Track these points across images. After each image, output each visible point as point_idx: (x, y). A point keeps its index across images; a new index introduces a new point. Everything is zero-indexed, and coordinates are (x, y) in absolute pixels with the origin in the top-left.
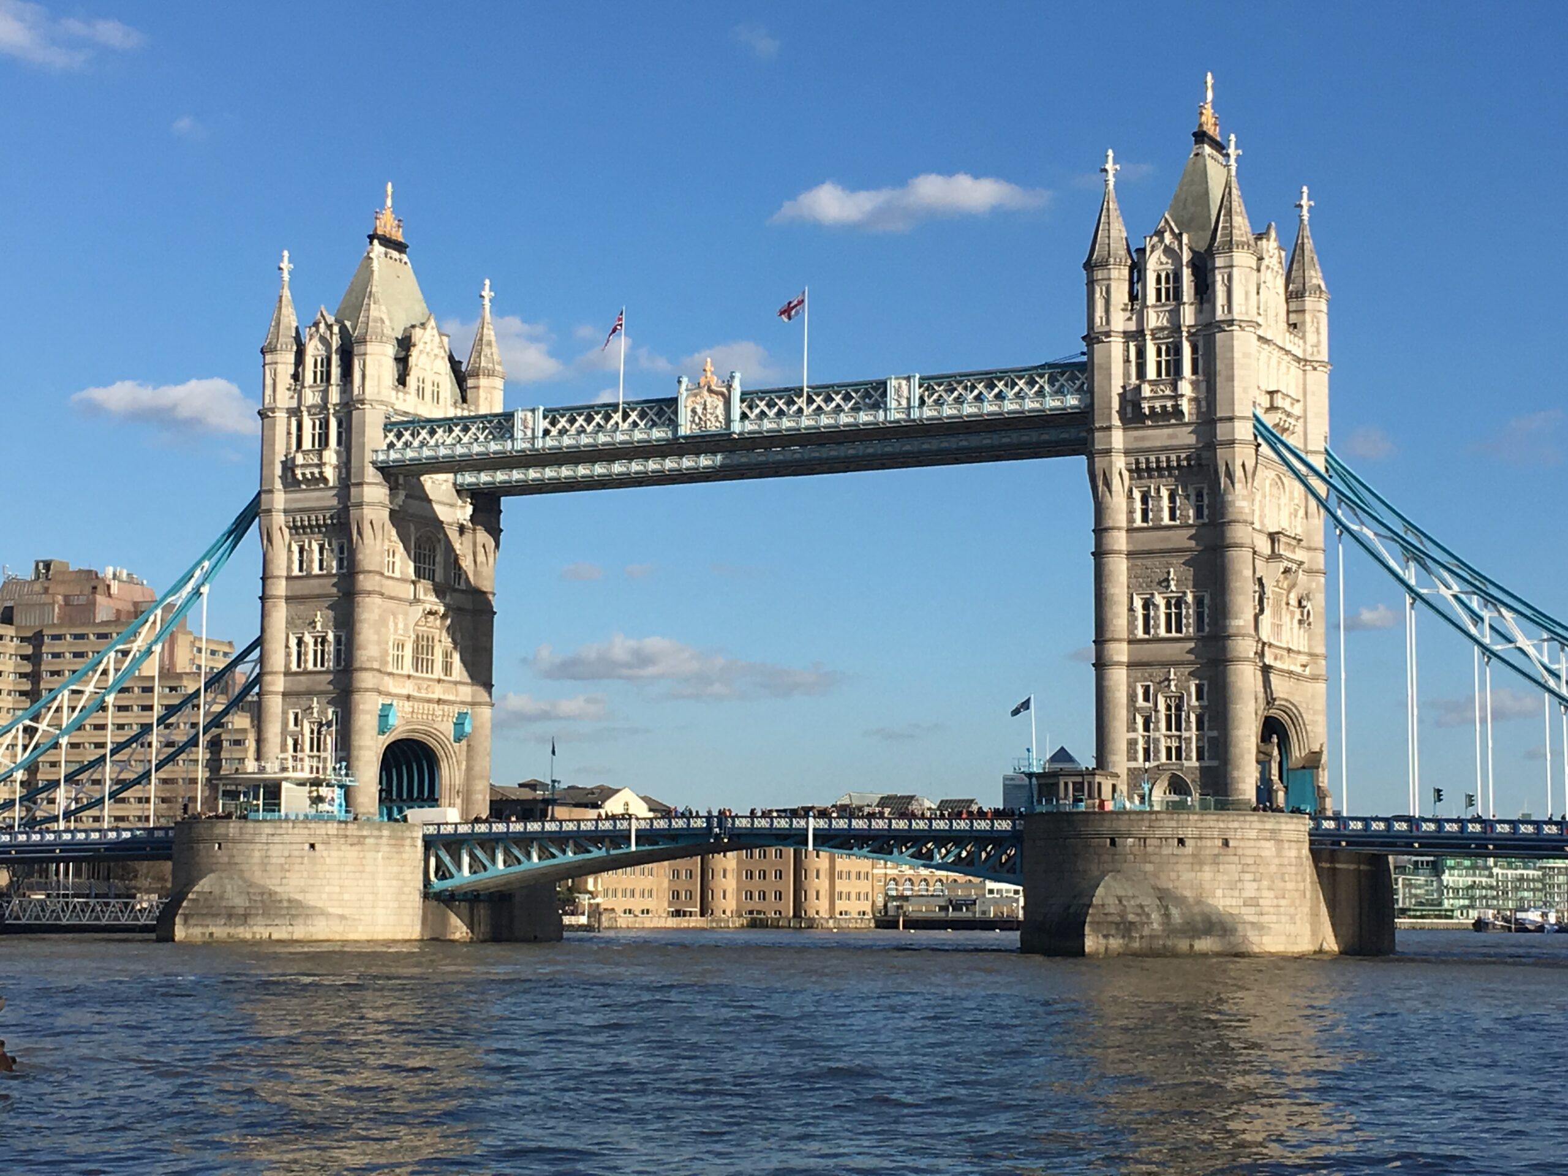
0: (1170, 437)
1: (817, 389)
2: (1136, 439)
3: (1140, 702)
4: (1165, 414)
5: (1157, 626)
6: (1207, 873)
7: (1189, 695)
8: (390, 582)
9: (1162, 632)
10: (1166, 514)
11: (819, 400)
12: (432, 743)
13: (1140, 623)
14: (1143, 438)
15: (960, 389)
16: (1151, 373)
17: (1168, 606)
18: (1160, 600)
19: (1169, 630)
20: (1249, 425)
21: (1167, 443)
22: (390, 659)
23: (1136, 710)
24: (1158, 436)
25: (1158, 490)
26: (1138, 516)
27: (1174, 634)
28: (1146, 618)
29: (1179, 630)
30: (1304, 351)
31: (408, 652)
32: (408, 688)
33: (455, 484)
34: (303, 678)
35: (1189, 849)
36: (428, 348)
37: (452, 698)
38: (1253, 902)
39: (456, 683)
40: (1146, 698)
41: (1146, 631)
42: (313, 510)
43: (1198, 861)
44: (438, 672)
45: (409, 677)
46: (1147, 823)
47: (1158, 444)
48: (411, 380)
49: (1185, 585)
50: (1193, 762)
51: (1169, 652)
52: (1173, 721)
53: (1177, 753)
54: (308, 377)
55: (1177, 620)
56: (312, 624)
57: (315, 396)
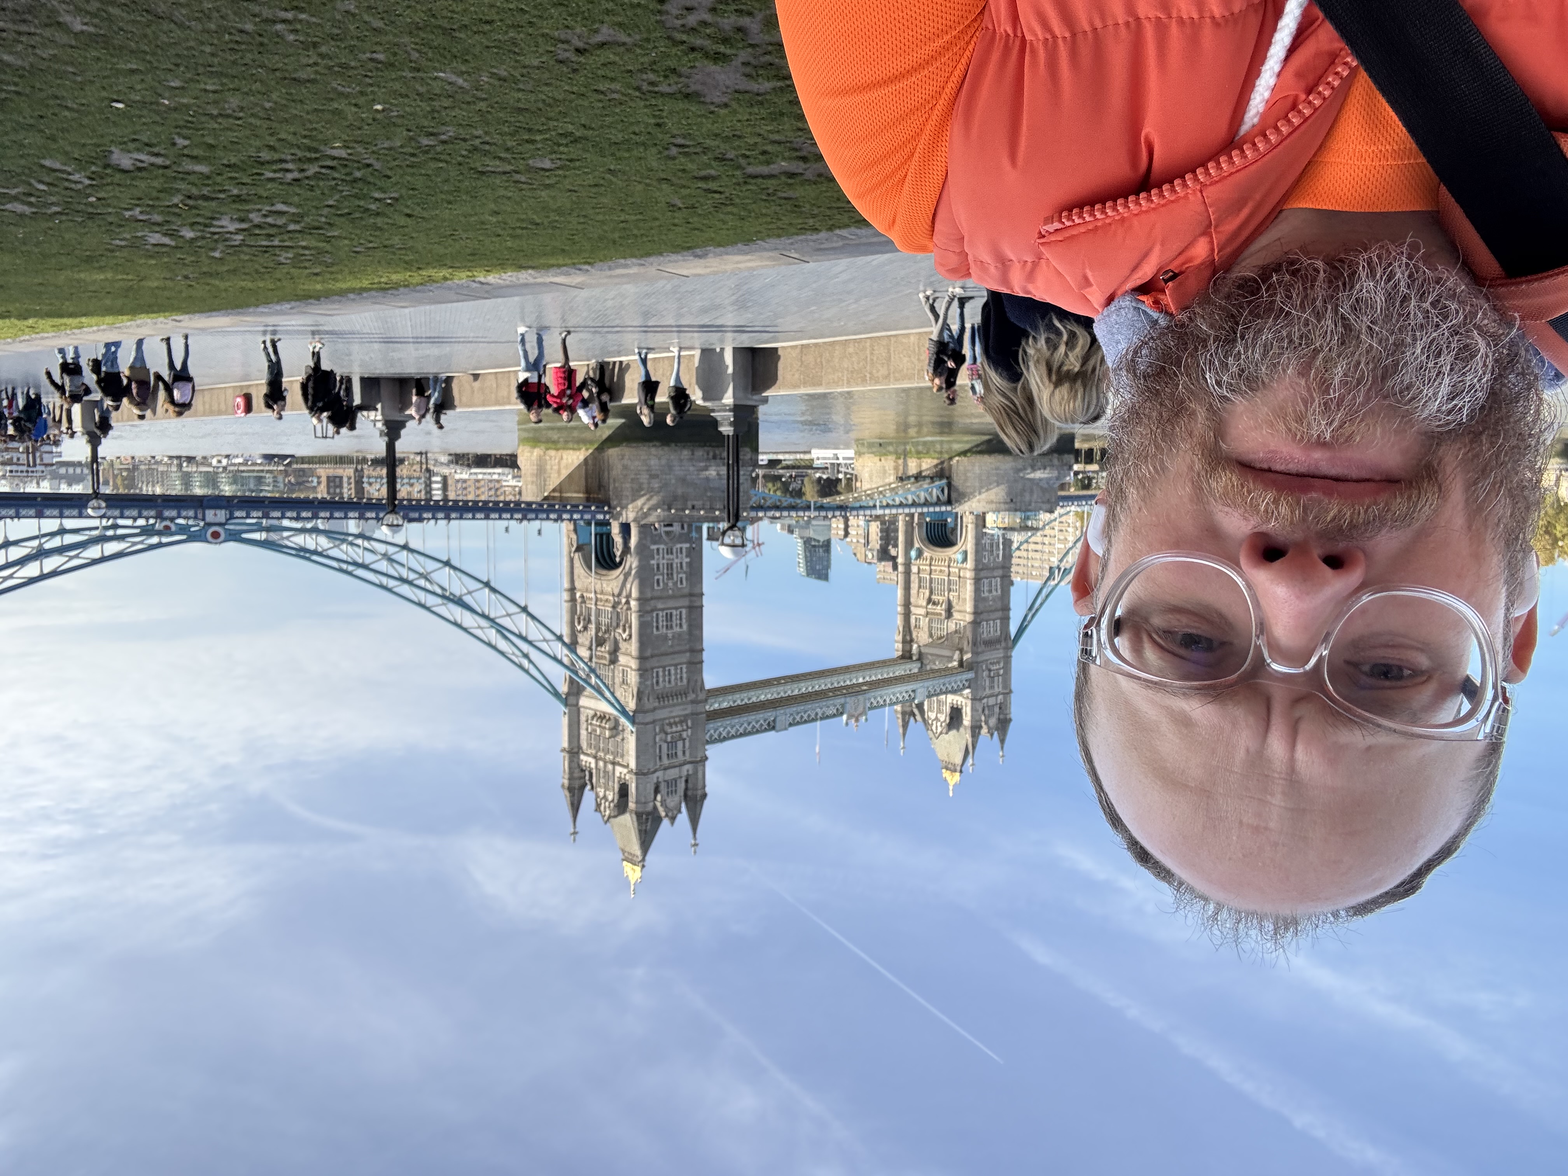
0: (672, 712)
2: (686, 709)
3: (684, 576)
6: (680, 491)
9: (674, 612)
12: (930, 545)
15: (757, 726)
16: (681, 744)
21: (673, 708)
25: (676, 684)
26: (684, 670)
28: (681, 619)
35: (690, 504)
41: (681, 612)
42: (994, 650)
49: (665, 638)
50: (662, 546)
51: (671, 603)
52: (670, 566)
53: (670, 551)
54: (997, 710)
55: (669, 617)
56: (994, 600)
57: (992, 701)
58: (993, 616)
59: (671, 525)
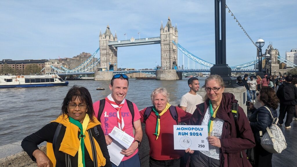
1: (141, 39)
3: (164, 62)
4: (166, 40)
7: (168, 61)
8: (109, 54)
10: (166, 48)
12: (113, 65)
13: (164, 56)
15: (151, 39)
16: (165, 37)
18: (165, 54)
20: (172, 41)
22: (110, 59)
24: (165, 42)
25: (165, 46)
26: (164, 48)
32: (111, 61)
34: (103, 61)
37: (114, 62)
38: (172, 76)
42: (103, 48)
43: (168, 73)
44: (113, 60)
48: (110, 39)
49: (167, 53)
50: (168, 66)
51: (166, 58)
52: (167, 63)
53: (167, 65)
54: (103, 38)
55: (167, 56)
56: (104, 57)
57: (103, 40)
58: (104, 54)
59: (166, 69)
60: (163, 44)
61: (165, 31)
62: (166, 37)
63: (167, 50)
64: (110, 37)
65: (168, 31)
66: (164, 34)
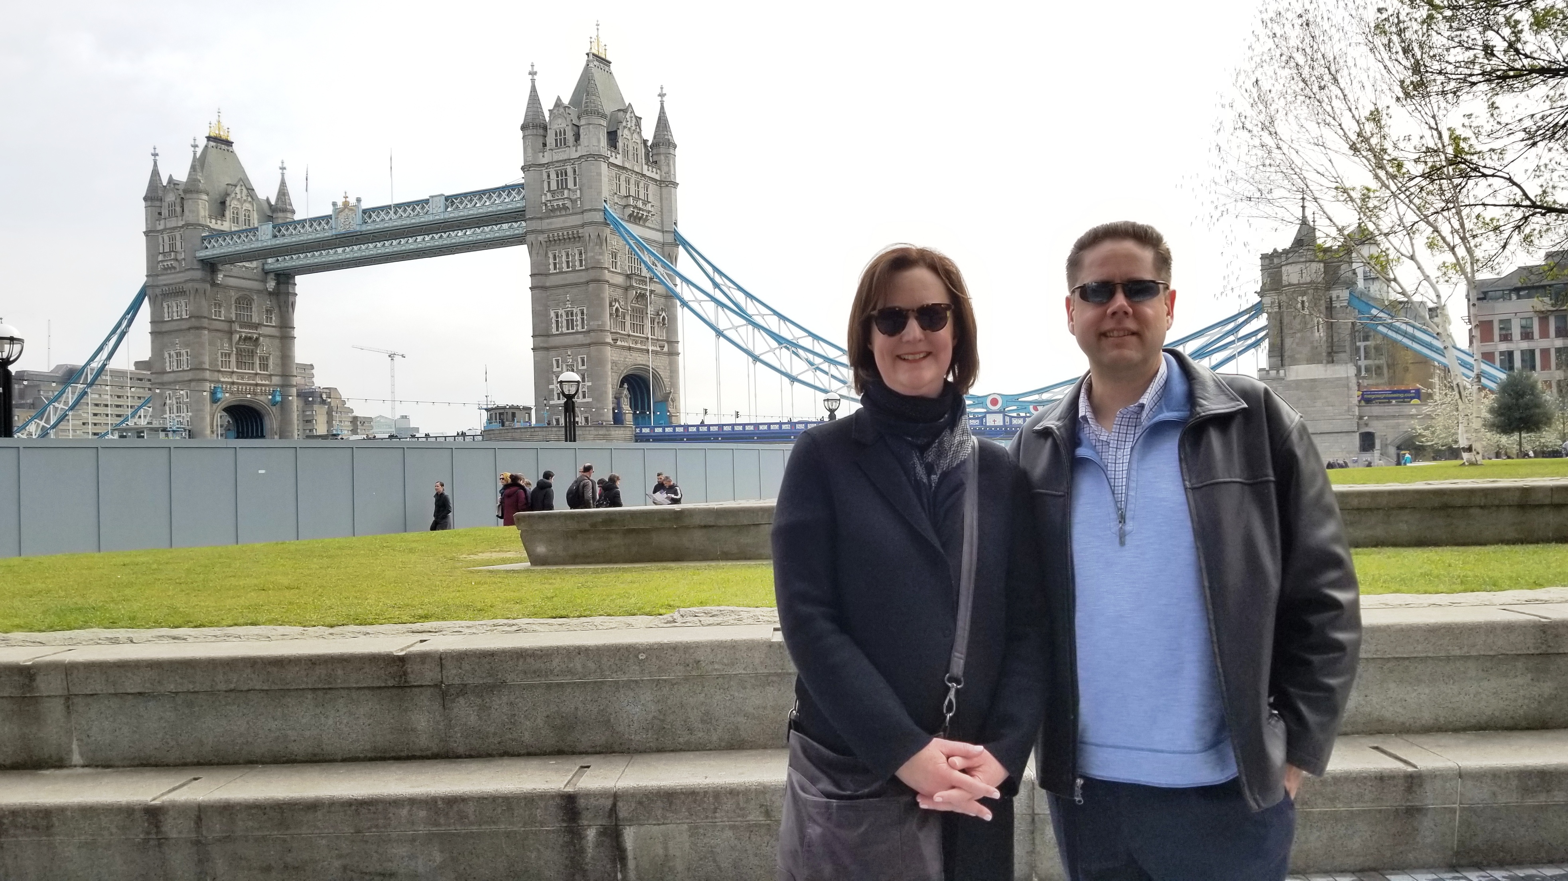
0: (564, 222)
2: (548, 224)
3: (555, 368)
4: (559, 208)
5: (562, 327)
7: (578, 363)
8: (217, 322)
9: (564, 330)
10: (564, 265)
11: (400, 211)
12: (258, 407)
13: (554, 325)
14: (551, 223)
15: (466, 202)
17: (567, 316)
18: (562, 312)
19: (568, 329)
20: (601, 213)
21: (563, 225)
22: (220, 364)
23: (554, 372)
24: (558, 222)
25: (560, 252)
26: (552, 267)
27: (571, 331)
28: (557, 322)
29: (573, 329)
30: (661, 176)
31: (233, 359)
32: (234, 378)
33: (263, 269)
34: (172, 375)
36: (239, 196)
37: (267, 382)
39: (271, 375)
40: (558, 367)
41: (557, 330)
42: (171, 284)
45: (233, 372)
46: (529, 433)
47: (558, 226)
48: (228, 214)
49: (573, 302)
51: (568, 340)
57: (169, 223)
58: (174, 325)
60: (542, 238)
61: (551, 140)
62: (562, 185)
63: (571, 278)
64: (223, 203)
65: (570, 136)
66: (545, 161)
